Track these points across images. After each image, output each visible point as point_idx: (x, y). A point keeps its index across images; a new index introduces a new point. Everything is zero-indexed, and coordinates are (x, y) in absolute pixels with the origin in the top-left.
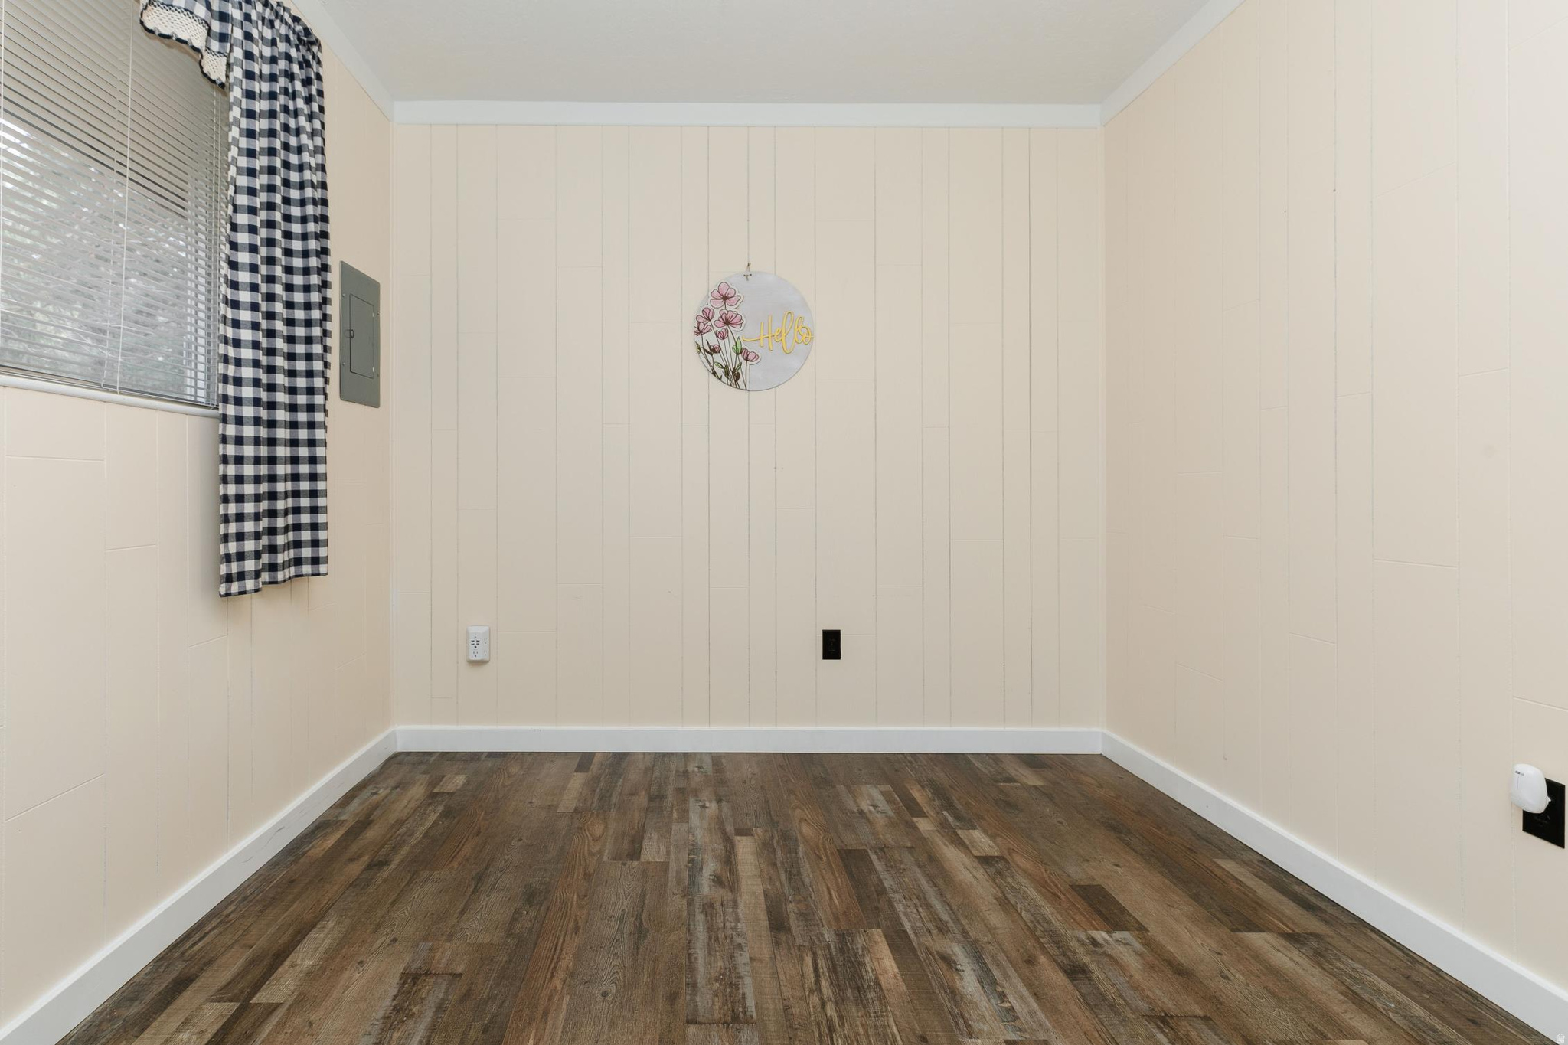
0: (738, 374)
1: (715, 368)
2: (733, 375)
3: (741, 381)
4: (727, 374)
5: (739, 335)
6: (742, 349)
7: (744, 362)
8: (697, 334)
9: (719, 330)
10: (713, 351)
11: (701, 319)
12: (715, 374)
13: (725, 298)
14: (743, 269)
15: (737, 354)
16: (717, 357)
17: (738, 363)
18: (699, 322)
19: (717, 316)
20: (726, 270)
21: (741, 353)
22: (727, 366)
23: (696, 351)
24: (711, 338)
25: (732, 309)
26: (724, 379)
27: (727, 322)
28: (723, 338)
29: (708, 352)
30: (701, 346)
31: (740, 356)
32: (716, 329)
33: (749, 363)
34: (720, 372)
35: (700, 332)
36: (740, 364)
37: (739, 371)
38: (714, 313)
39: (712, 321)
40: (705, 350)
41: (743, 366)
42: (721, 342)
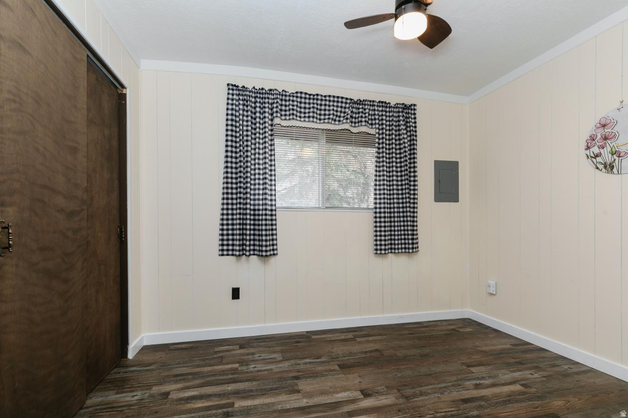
0: (613, 166)
1: (598, 165)
2: (609, 167)
3: (615, 170)
4: (605, 167)
5: (614, 144)
6: (616, 152)
7: (617, 159)
8: (586, 149)
9: (601, 144)
10: (596, 156)
11: (589, 141)
12: (597, 168)
13: (604, 126)
14: (618, 105)
15: (612, 155)
16: (599, 159)
17: (613, 159)
18: (588, 143)
19: (599, 137)
20: (605, 109)
21: (615, 154)
22: (605, 163)
23: (586, 158)
24: (596, 150)
25: (609, 130)
26: (604, 170)
27: (606, 138)
28: (603, 148)
29: (593, 157)
30: (589, 155)
31: (614, 156)
32: (598, 144)
33: (620, 158)
34: (601, 167)
35: (588, 148)
36: (615, 160)
37: (614, 164)
38: (597, 136)
39: (596, 141)
40: (591, 157)
41: (617, 161)
42: (602, 151)
